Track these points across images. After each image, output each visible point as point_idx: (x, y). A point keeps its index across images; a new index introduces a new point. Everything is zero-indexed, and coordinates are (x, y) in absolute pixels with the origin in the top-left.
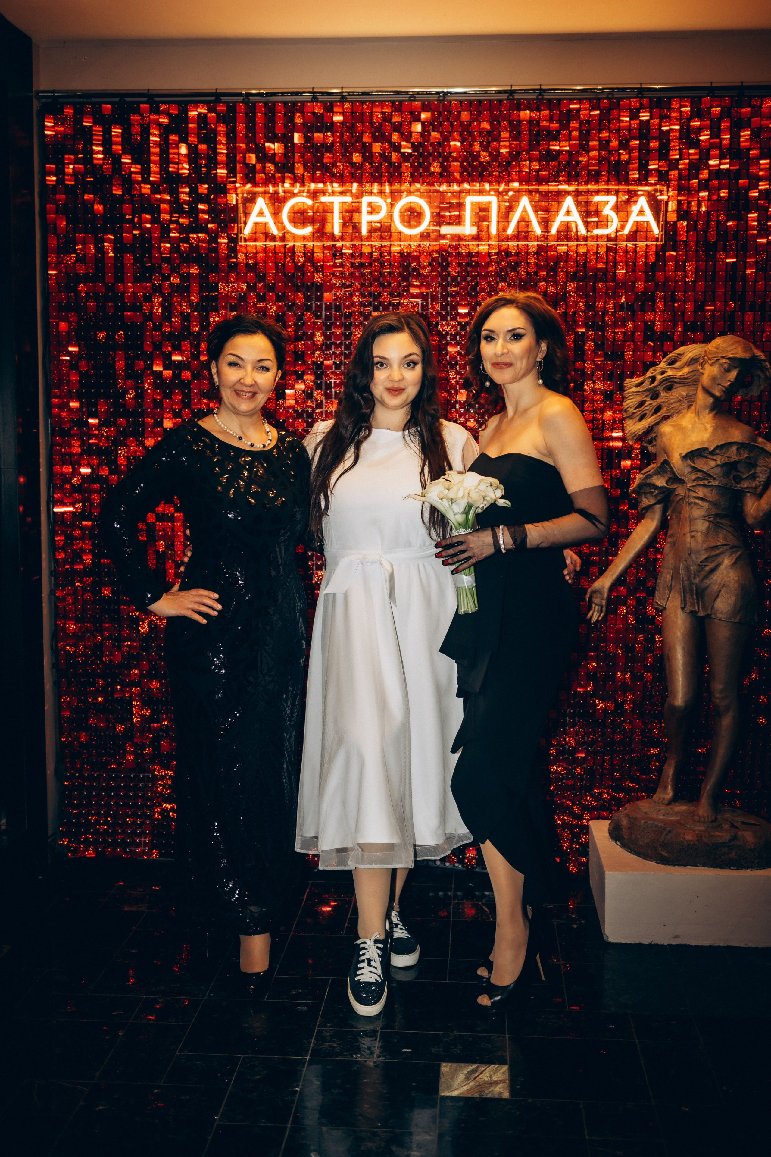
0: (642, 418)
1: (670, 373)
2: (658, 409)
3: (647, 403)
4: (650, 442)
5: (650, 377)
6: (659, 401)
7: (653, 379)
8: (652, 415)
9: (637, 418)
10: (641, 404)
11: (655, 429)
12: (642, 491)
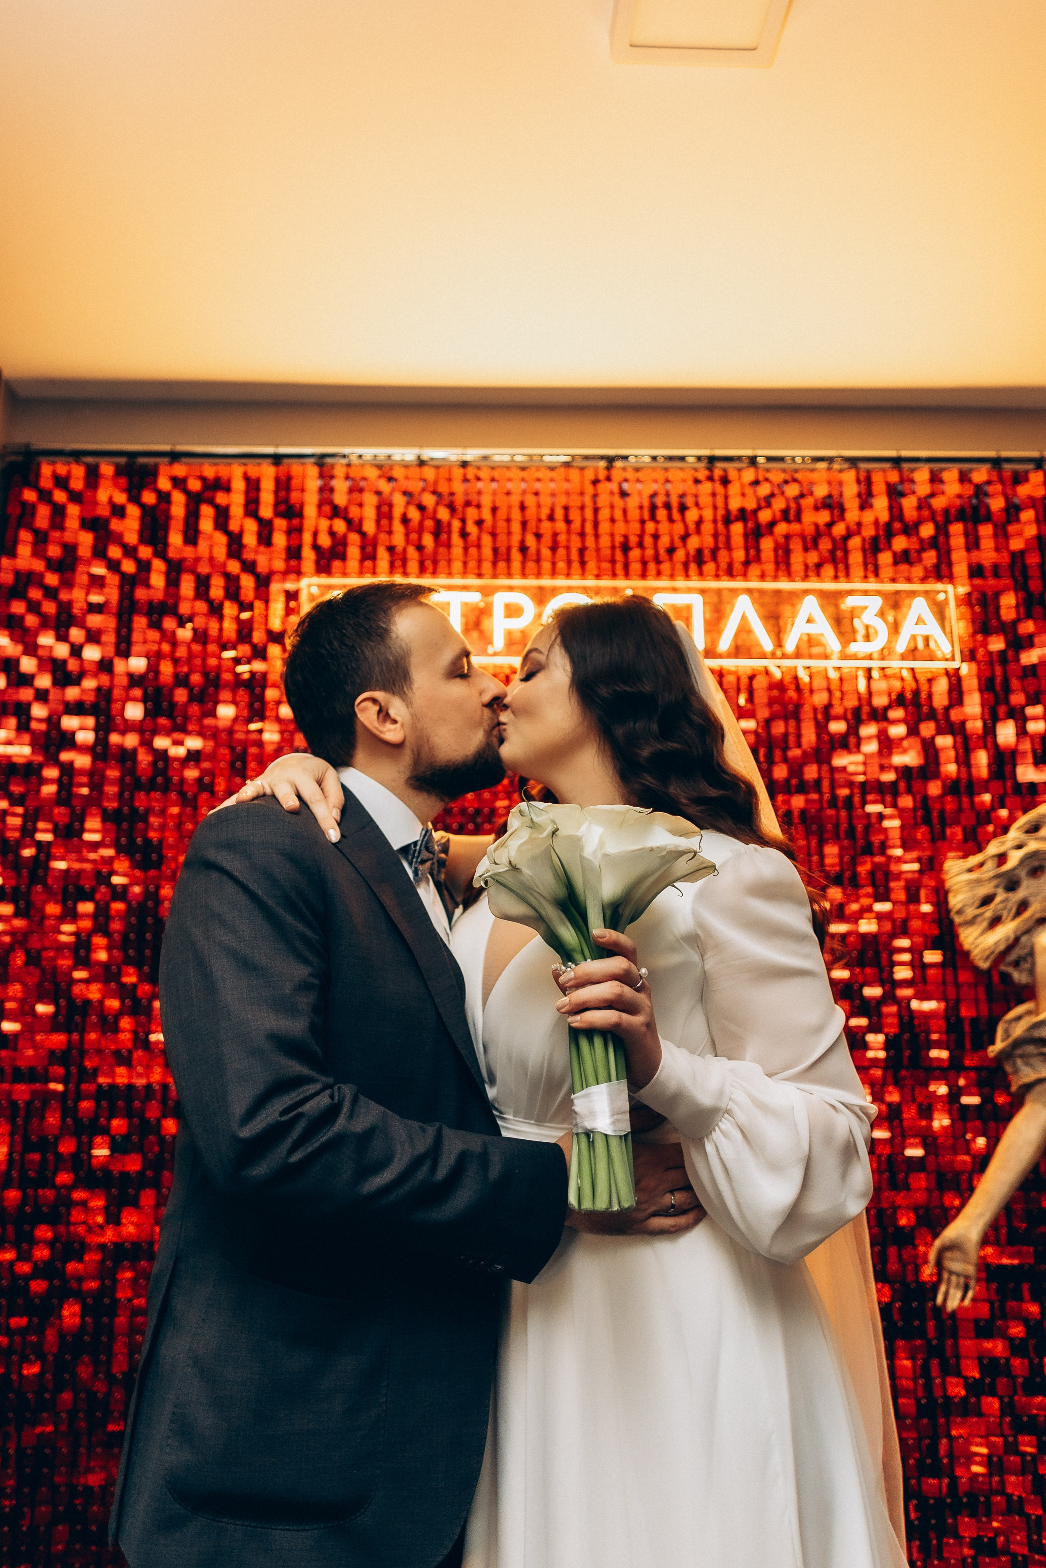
0: (995, 921)
1: (1033, 846)
2: (1023, 906)
3: (998, 899)
4: (1016, 964)
5: (994, 856)
6: (1021, 894)
7: (1002, 858)
8: (1014, 918)
9: (985, 924)
10: (987, 900)
11: (1024, 939)
12: (1019, 1051)
